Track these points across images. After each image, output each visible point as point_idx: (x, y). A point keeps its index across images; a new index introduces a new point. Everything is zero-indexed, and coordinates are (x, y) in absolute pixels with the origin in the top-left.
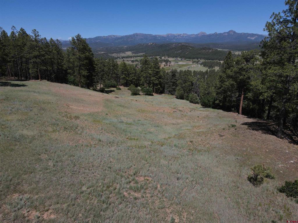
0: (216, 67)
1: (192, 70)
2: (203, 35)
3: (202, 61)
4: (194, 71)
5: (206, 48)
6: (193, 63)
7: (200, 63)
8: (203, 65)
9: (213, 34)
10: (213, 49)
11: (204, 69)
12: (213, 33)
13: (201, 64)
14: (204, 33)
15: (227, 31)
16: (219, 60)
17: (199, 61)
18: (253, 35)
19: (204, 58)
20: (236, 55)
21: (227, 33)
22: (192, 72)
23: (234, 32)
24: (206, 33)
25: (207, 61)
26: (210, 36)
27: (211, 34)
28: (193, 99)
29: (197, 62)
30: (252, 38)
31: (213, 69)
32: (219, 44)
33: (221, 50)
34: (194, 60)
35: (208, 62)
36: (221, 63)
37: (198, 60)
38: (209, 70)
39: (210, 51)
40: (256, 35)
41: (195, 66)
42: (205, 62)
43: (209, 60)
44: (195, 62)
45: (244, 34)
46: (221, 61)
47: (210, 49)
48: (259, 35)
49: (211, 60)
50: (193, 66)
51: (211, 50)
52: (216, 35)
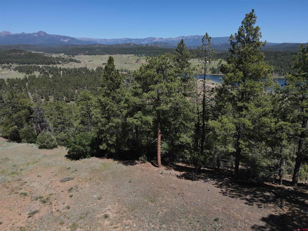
0: (35, 72)
1: (5, 78)
2: (6, 35)
3: (15, 65)
4: (8, 79)
5: (15, 50)
6: (3, 68)
7: (13, 69)
8: (17, 71)
9: (20, 35)
10: (25, 52)
11: (21, 76)
12: (20, 33)
13: (15, 69)
14: (8, 33)
15: (37, 32)
16: (37, 64)
17: (11, 66)
18: (65, 38)
19: (17, 63)
20: (54, 58)
21: (38, 34)
22: (6, 80)
23: (45, 34)
24: (11, 33)
25: (21, 65)
26: (16, 36)
27: (17, 34)
28: (46, 141)
29: (9, 68)
30: (65, 40)
31: (33, 74)
32: (32, 46)
33: (35, 52)
34: (3, 65)
35: (23, 67)
36: (40, 67)
37: (9, 65)
38: (27, 76)
39: (23, 54)
40: (68, 37)
41: (6, 73)
42: (20, 67)
43: (24, 64)
44: (5, 67)
45: (56, 36)
46: (39, 65)
47: (21, 51)
48: (71, 37)
49: (26, 65)
50: (3, 73)
51: (23, 52)
52: (23, 35)
